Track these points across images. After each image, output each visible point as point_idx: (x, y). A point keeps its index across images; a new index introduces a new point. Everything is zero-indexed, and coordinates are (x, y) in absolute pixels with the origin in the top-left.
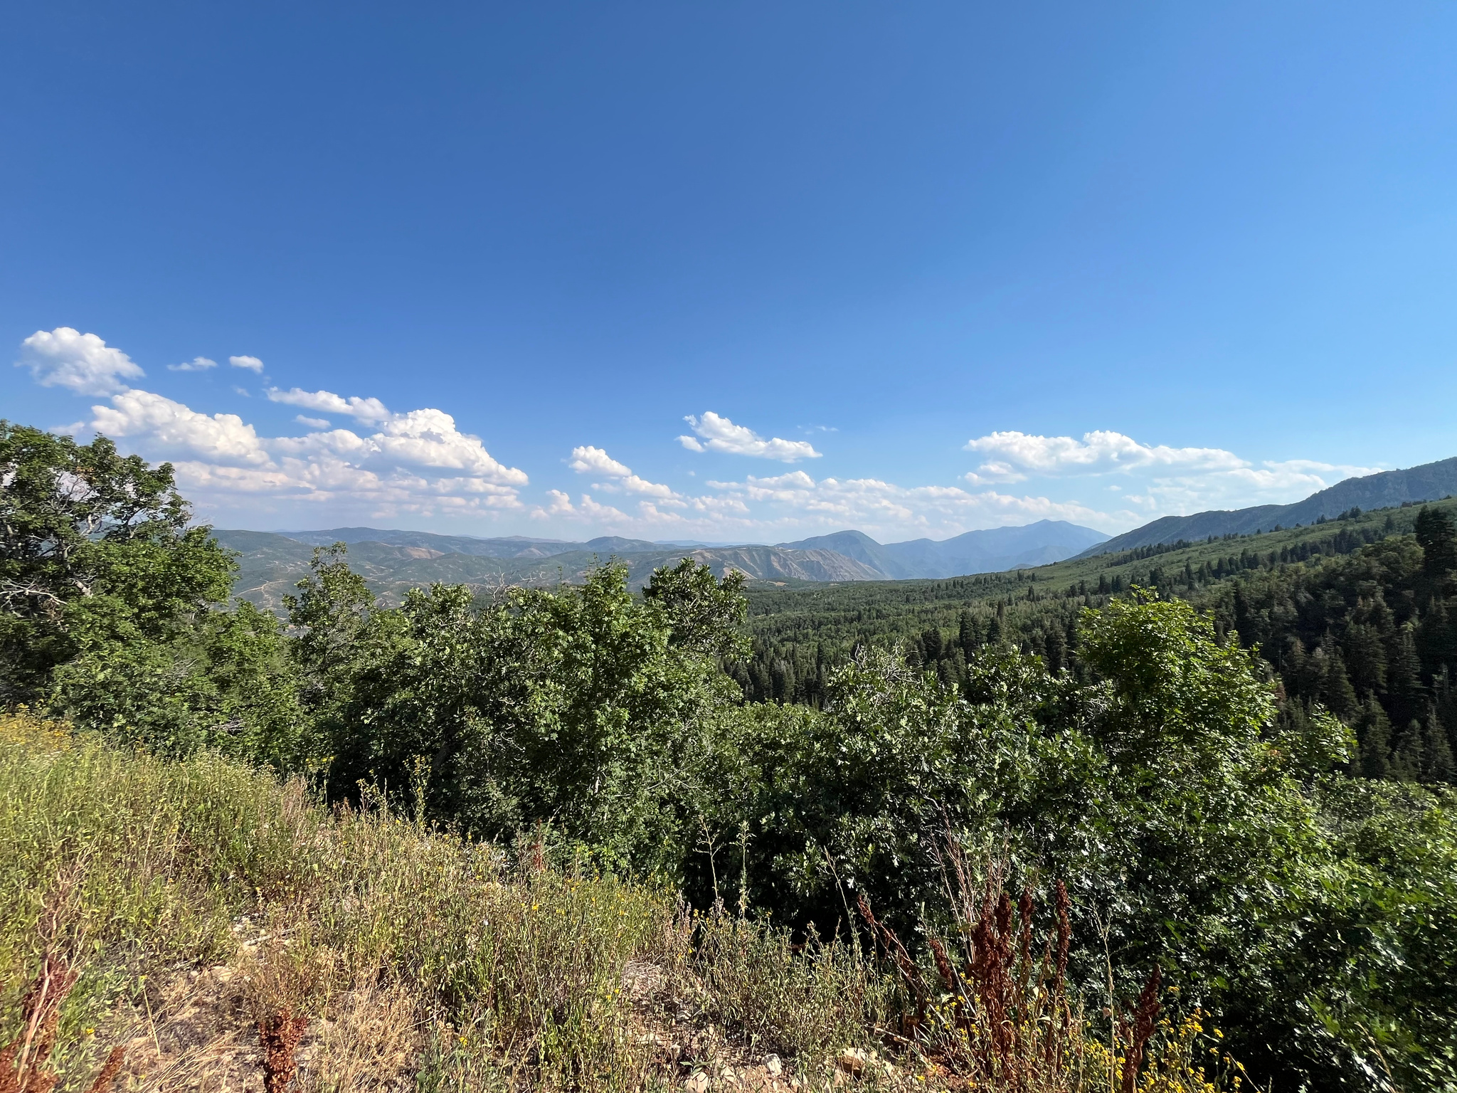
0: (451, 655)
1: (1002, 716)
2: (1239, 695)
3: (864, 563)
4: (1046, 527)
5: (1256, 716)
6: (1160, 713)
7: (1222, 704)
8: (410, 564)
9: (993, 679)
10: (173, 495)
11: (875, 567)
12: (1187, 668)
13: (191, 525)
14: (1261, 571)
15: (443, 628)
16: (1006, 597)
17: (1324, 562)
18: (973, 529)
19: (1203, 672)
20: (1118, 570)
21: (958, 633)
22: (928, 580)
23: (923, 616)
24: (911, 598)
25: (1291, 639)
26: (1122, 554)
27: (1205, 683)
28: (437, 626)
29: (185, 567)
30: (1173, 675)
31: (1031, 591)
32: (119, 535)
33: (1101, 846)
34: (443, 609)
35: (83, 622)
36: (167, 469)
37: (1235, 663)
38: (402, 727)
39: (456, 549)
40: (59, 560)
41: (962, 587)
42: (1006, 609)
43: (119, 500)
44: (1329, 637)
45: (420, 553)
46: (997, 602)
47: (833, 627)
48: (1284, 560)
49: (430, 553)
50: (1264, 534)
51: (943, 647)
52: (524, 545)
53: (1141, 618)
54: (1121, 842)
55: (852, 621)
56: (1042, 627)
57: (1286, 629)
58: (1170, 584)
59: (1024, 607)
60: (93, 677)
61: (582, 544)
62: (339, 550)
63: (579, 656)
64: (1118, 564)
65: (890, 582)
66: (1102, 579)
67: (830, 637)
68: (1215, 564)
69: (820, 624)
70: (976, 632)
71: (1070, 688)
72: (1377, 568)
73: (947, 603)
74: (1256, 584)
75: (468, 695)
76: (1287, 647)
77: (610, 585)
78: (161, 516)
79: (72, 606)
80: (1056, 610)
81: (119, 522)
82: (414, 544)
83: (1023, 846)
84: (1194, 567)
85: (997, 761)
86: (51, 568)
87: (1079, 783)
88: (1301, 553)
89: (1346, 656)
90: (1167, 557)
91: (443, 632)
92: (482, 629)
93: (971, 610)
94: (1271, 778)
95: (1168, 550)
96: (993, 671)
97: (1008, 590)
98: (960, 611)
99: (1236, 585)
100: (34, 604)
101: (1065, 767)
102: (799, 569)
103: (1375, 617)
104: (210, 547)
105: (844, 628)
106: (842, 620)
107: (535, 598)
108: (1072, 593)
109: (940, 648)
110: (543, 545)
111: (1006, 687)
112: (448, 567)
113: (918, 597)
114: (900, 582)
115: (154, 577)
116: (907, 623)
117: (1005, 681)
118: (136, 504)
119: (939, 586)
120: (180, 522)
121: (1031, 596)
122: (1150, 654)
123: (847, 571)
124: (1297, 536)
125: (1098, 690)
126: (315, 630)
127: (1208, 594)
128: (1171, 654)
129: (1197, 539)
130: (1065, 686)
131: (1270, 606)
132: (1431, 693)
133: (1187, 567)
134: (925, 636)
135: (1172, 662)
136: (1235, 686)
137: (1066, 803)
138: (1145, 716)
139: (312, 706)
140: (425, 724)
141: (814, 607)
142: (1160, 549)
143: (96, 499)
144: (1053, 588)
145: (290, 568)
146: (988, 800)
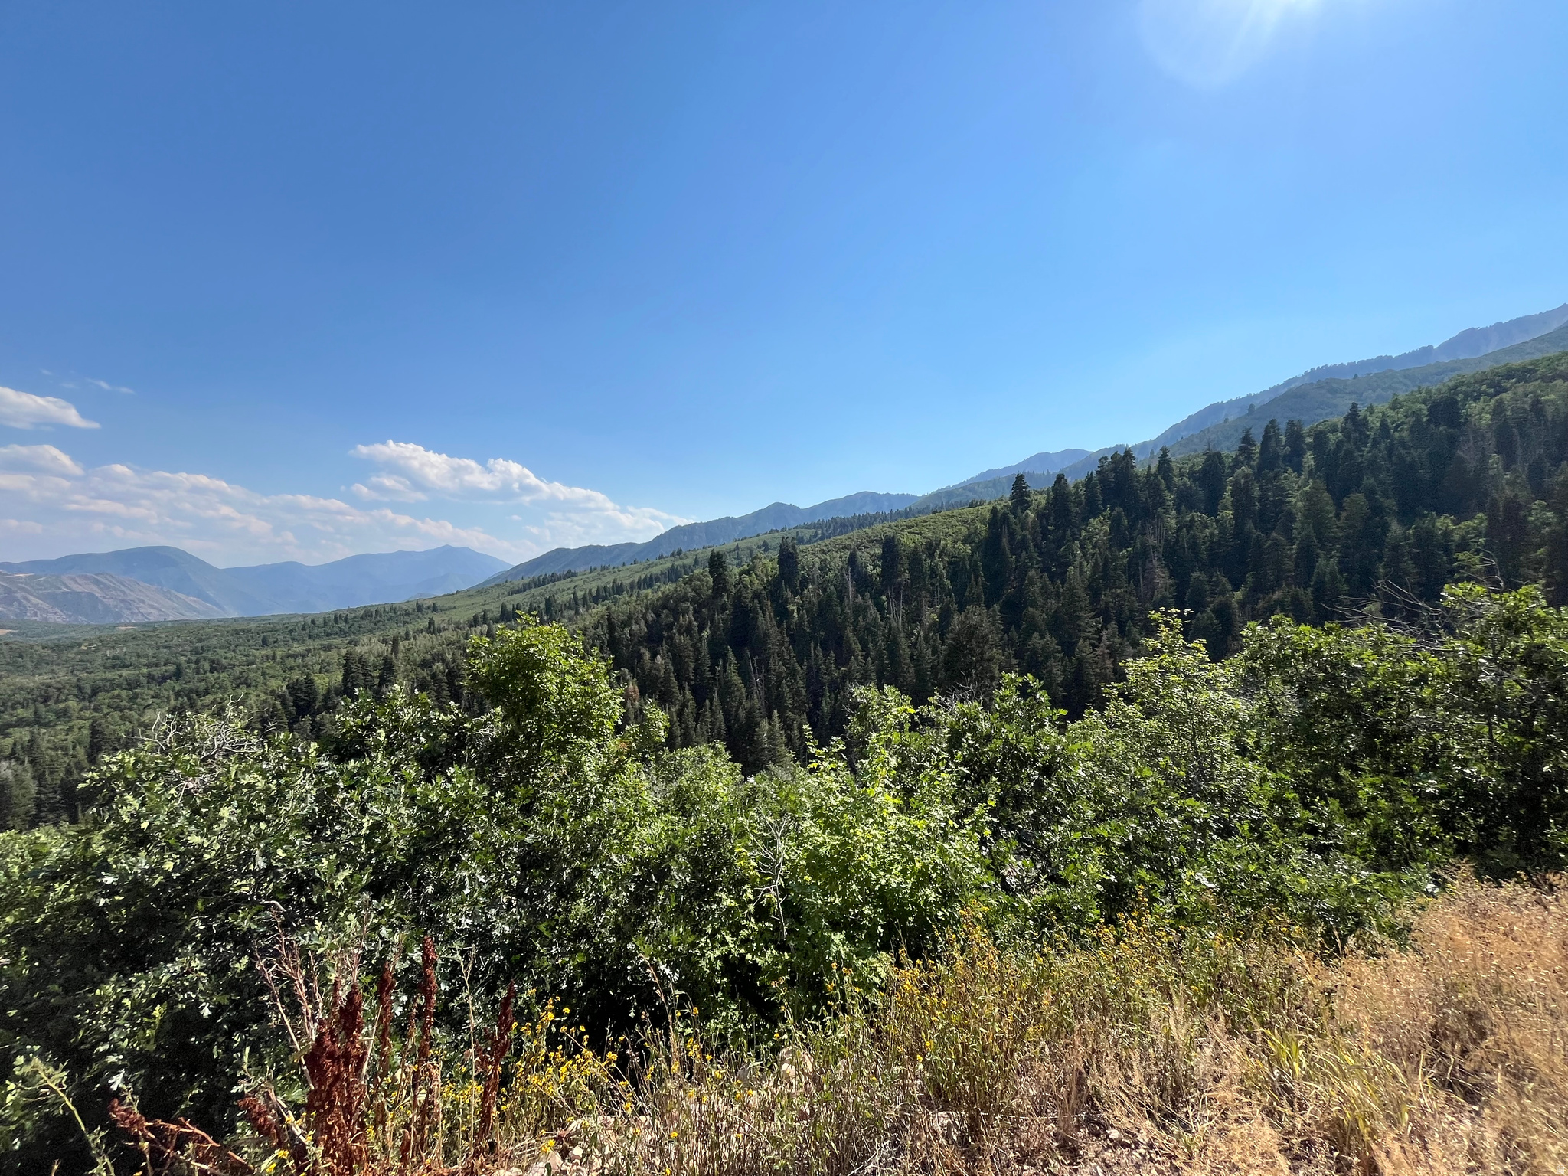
1: (376, 769)
2: (599, 703)
3: (188, 595)
4: (448, 554)
5: (610, 718)
6: (541, 729)
7: (586, 713)
9: (369, 728)
11: (207, 599)
12: (562, 685)
14: (625, 597)
16: (402, 631)
17: (662, 589)
18: (360, 552)
19: (575, 687)
20: (518, 598)
21: (340, 677)
22: (296, 616)
23: (290, 662)
24: (271, 640)
25: (643, 650)
26: (522, 582)
27: (575, 696)
30: (551, 693)
31: (431, 622)
33: (482, 879)
37: (597, 676)
41: (346, 621)
42: (403, 645)
44: (665, 646)
46: (391, 637)
47: (124, 693)
48: (639, 588)
50: (628, 566)
51: (320, 698)
53: (525, 643)
54: (502, 866)
55: (163, 679)
56: (443, 661)
57: (640, 643)
58: (561, 610)
59: (423, 640)
64: (518, 592)
65: (236, 620)
66: (503, 607)
67: (118, 708)
68: (594, 591)
69: (95, 691)
70: (364, 674)
71: (459, 722)
72: (691, 594)
73: (325, 643)
74: (624, 606)
76: (640, 656)
80: (458, 642)
83: (396, 913)
84: (580, 594)
85: (366, 825)
87: (460, 821)
88: (649, 582)
89: (674, 661)
90: (560, 585)
93: (358, 649)
94: (620, 767)
95: (559, 579)
96: (368, 718)
97: (405, 623)
98: (344, 652)
99: (608, 609)
101: (446, 808)
102: (46, 606)
103: (688, 630)
105: (147, 694)
106: (143, 680)
108: (474, 622)
109: (314, 700)
111: (383, 735)
113: (281, 637)
114: (252, 620)
116: (263, 674)
117: (384, 727)
119: (313, 622)
121: (432, 629)
122: (533, 676)
123: (152, 607)
124: (647, 568)
125: (488, 720)
127: (589, 617)
128: (549, 674)
129: (582, 570)
130: (454, 721)
131: (630, 625)
132: (714, 679)
133: (574, 594)
134: (293, 688)
135: (550, 681)
136: (596, 695)
137: (447, 846)
138: (528, 736)
141: (84, 663)
142: (554, 579)
144: (455, 619)
146: (351, 876)
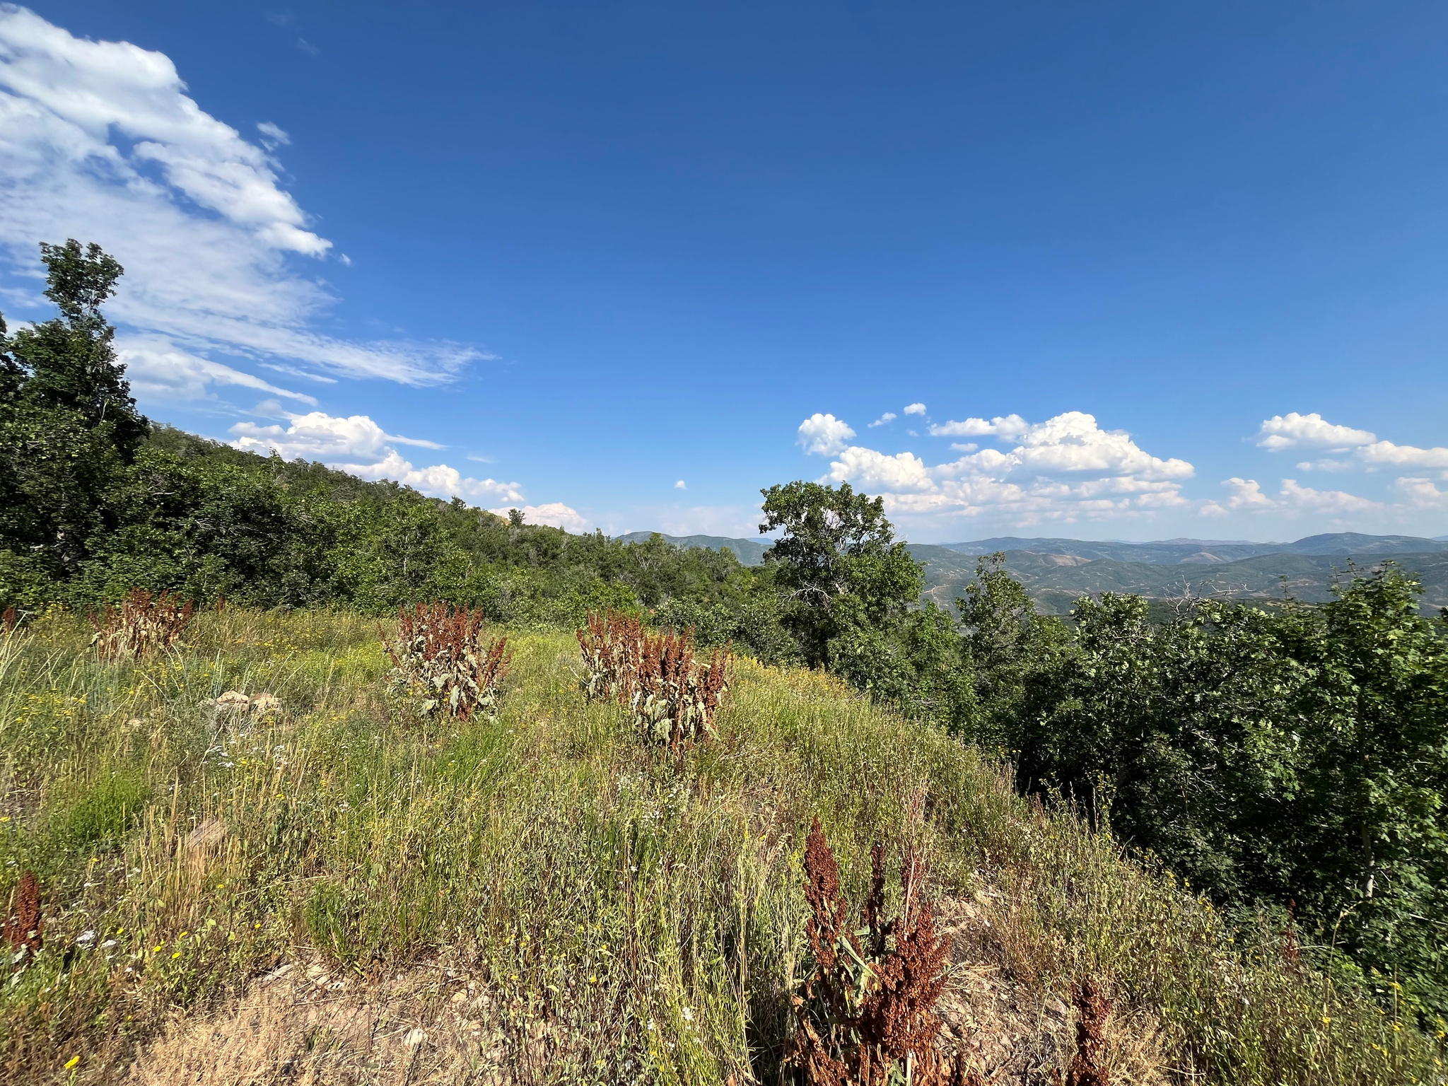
0: (1130, 671)
8: (1055, 571)
10: (883, 520)
13: (895, 541)
15: (1117, 640)
28: (1110, 638)
29: (893, 573)
32: (855, 551)
34: (1117, 620)
35: (840, 611)
36: (879, 501)
38: (1078, 737)
39: (1105, 555)
40: (828, 570)
43: (854, 526)
45: (1065, 560)
49: (1075, 559)
52: (1195, 548)
60: (855, 651)
61: (1285, 546)
62: (999, 559)
63: (1328, 698)
75: (1152, 718)
77: (1383, 604)
78: (877, 536)
79: (834, 600)
81: (855, 542)
82: (1059, 551)
86: (824, 574)
91: (1118, 645)
92: (1167, 647)
100: (816, 598)
104: (906, 559)
107: (1238, 615)
110: (1217, 549)
112: (1095, 575)
115: (875, 581)
118: (864, 528)
120: (887, 539)
126: (982, 630)
139: (982, 698)
140: (1102, 740)
143: (843, 527)
145: (952, 575)
